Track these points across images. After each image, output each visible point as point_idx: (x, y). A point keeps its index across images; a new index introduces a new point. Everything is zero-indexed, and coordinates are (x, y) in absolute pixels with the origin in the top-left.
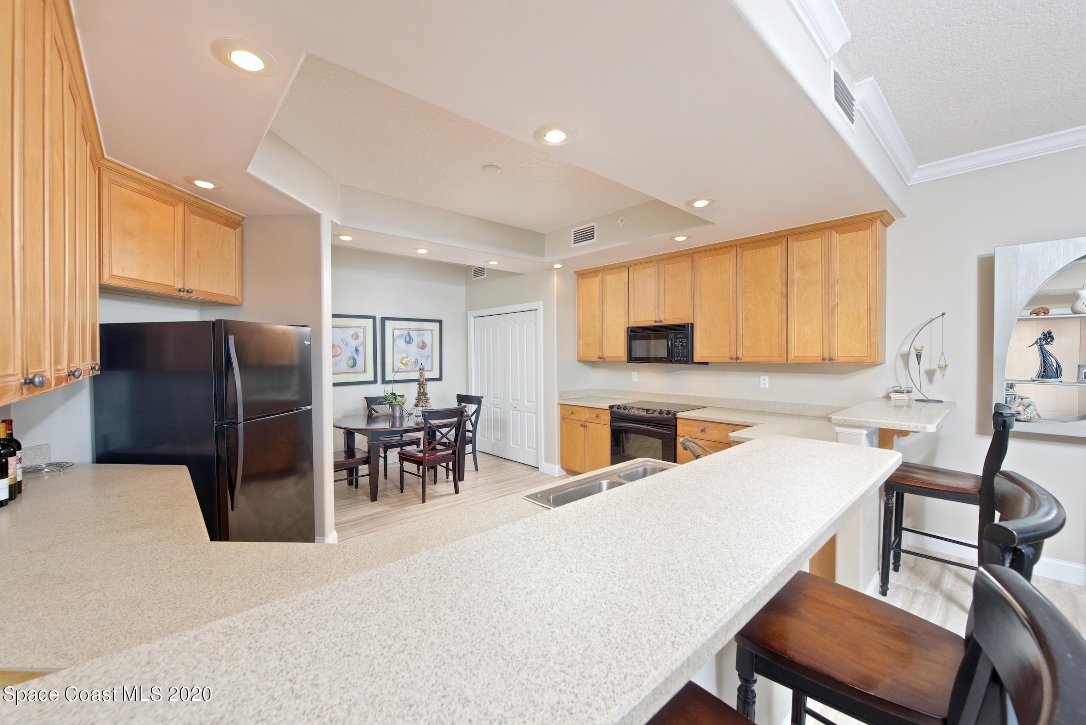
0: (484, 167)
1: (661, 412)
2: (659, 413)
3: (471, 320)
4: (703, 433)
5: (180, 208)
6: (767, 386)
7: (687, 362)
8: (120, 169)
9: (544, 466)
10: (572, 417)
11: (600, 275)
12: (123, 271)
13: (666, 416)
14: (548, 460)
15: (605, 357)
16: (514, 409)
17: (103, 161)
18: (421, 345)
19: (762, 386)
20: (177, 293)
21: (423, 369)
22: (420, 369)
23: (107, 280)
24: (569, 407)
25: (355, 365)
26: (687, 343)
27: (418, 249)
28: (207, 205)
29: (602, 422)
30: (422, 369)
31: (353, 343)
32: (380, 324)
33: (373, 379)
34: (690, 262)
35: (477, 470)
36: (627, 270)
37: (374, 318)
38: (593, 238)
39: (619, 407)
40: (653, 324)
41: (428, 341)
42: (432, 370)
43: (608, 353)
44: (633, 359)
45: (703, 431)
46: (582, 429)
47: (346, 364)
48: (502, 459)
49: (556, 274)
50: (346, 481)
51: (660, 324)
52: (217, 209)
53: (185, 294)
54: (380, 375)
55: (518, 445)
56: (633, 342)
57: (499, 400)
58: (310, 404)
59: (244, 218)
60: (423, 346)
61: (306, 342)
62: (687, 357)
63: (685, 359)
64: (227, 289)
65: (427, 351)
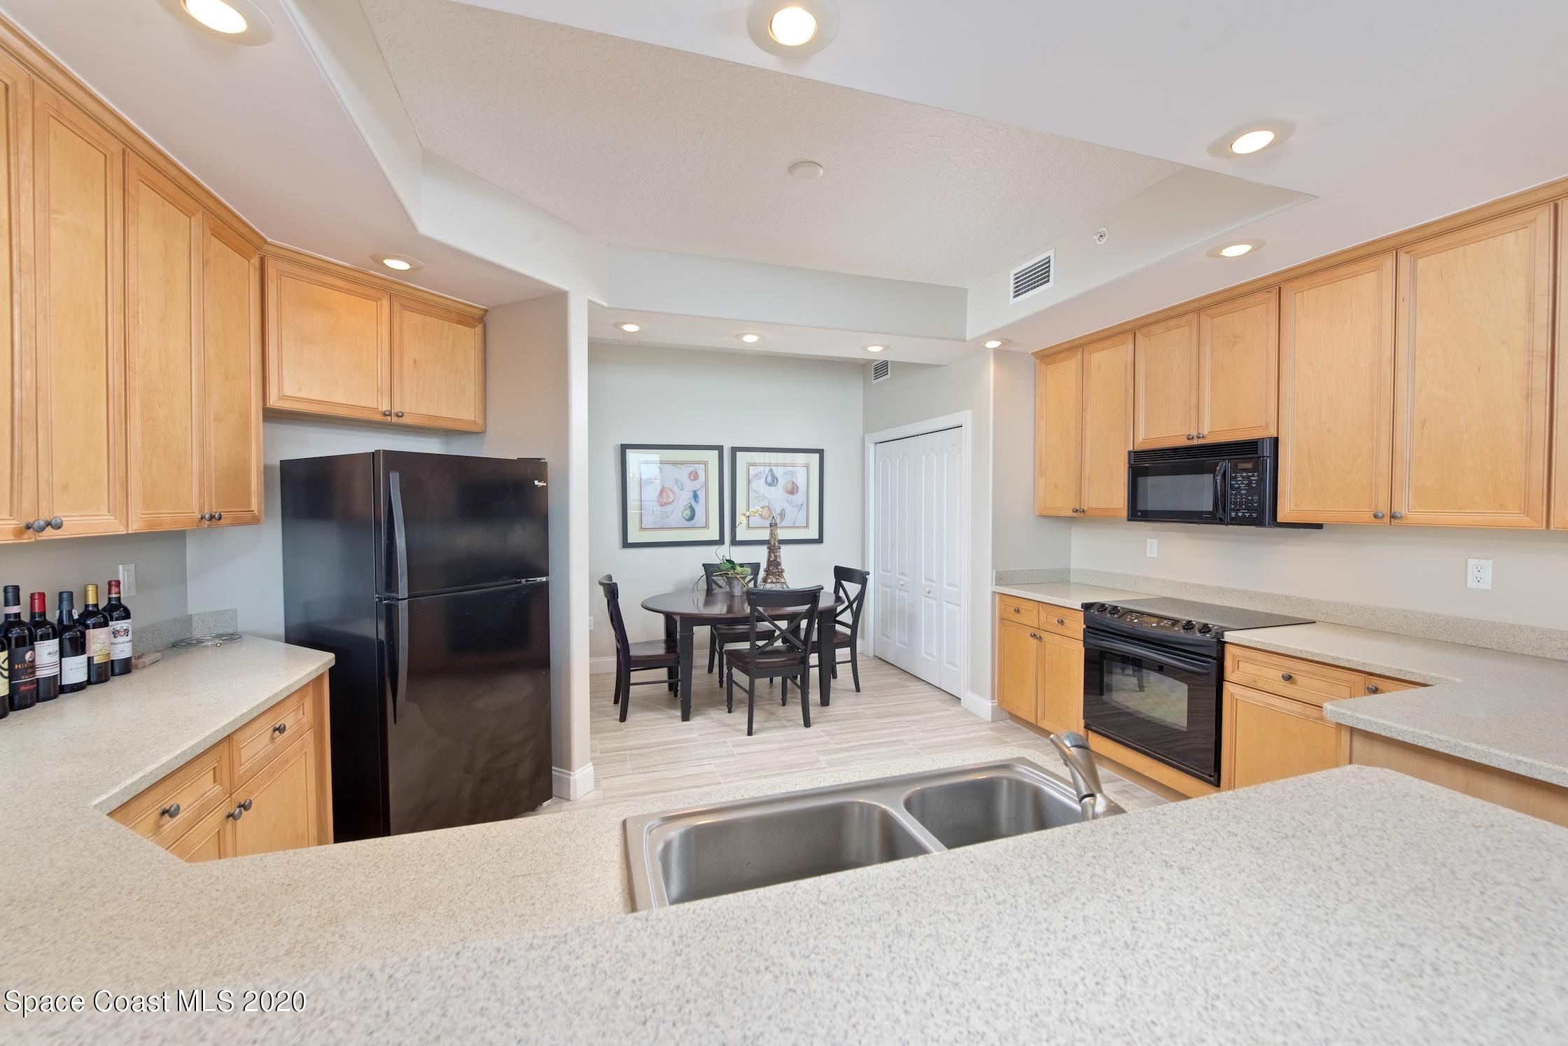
0: (793, 167)
1: (1189, 626)
2: (1184, 628)
3: (871, 448)
4: (1286, 684)
5: (385, 303)
6: (1487, 585)
7: (1258, 522)
8: (293, 255)
9: (969, 699)
10: (1017, 618)
11: (1079, 354)
12: (300, 390)
13: (1199, 634)
14: (975, 688)
15: (1086, 508)
16: (927, 595)
17: (266, 247)
18: (790, 488)
19: (1471, 584)
20: (379, 418)
21: (776, 524)
22: (771, 525)
23: (274, 402)
24: (1012, 600)
25: (691, 518)
26: (1261, 480)
27: (743, 335)
28: (427, 296)
29: (1070, 634)
30: (773, 526)
31: (691, 486)
32: (729, 457)
33: (717, 538)
34: (1273, 305)
35: (858, 689)
36: (1131, 338)
37: (720, 449)
38: (1048, 281)
39: (1102, 607)
40: (1184, 442)
41: (801, 481)
42: (807, 526)
43: (1092, 501)
44: (1139, 514)
45: (1288, 678)
46: (1033, 641)
47: (681, 515)
48: (908, 676)
49: (995, 359)
50: (667, 684)
51: (1201, 442)
52: (444, 301)
53: (395, 420)
54: (728, 534)
55: (933, 656)
56: (1141, 480)
57: (906, 578)
58: (546, 574)
59: (486, 311)
60: (793, 490)
61: (536, 482)
62: (1262, 513)
63: (1254, 515)
64: (464, 411)
65: (799, 498)
